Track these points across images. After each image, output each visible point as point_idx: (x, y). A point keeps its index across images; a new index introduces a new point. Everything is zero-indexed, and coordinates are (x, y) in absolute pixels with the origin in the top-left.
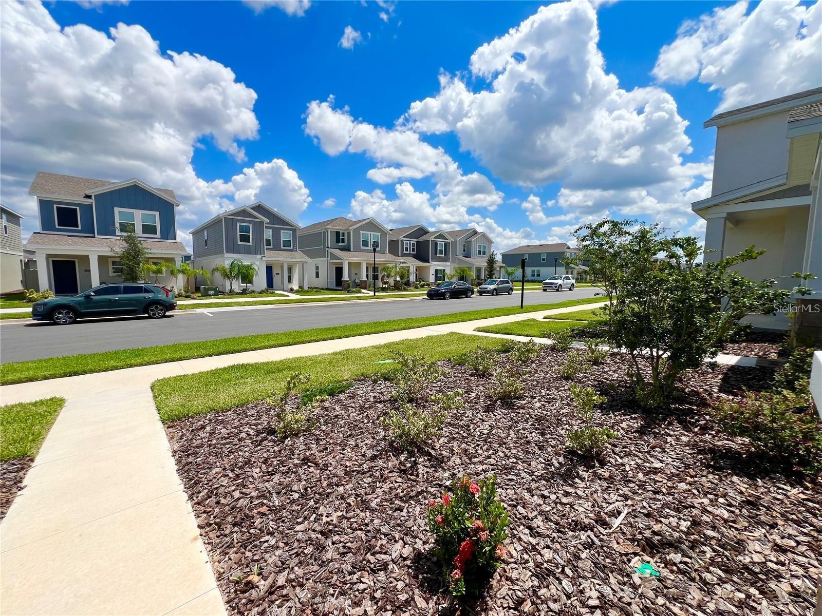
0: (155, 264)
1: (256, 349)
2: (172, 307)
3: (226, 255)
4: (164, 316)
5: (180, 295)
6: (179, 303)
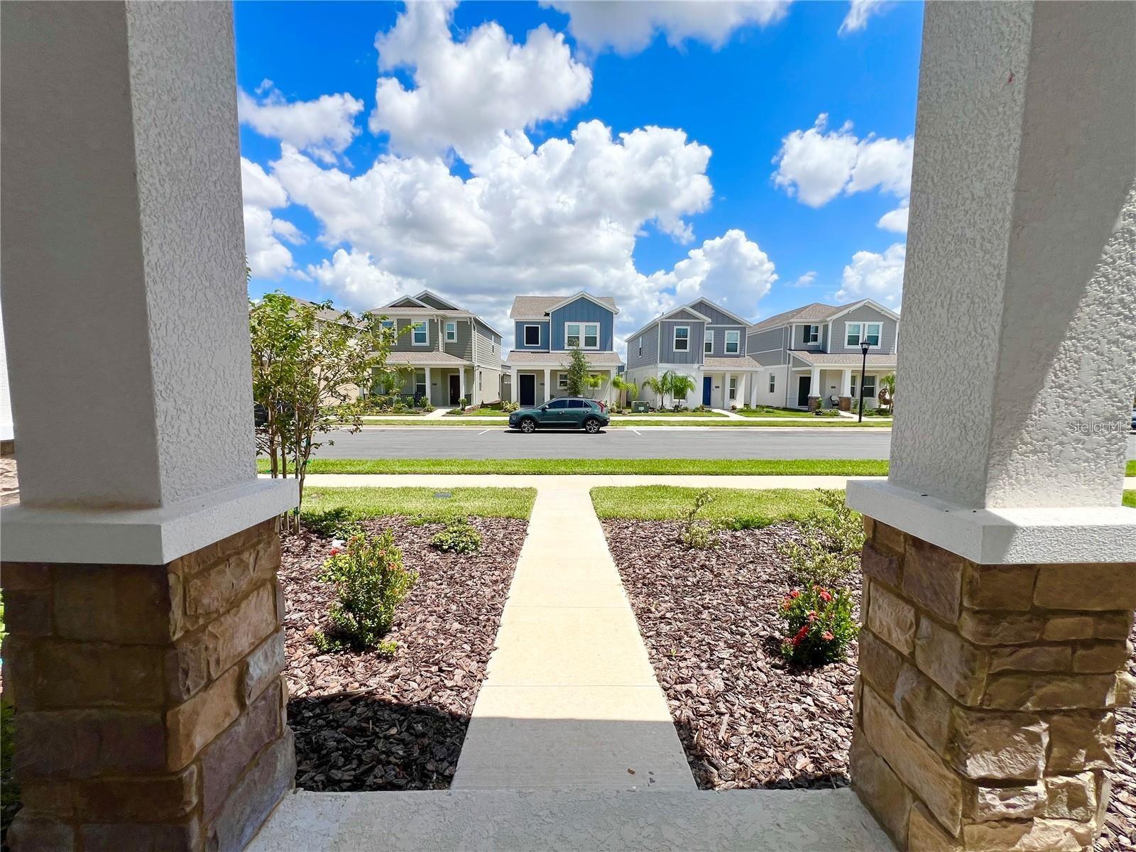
0: (593, 376)
1: (679, 474)
2: (605, 422)
3: (660, 365)
4: (598, 432)
5: (612, 411)
6: (611, 418)
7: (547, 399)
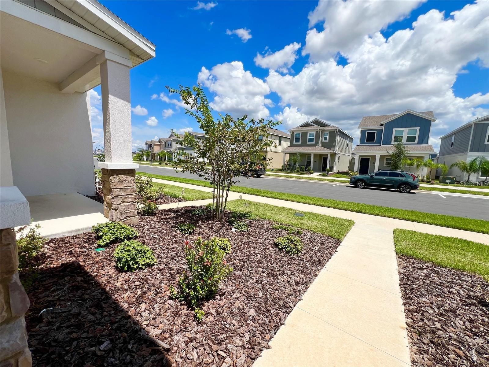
0: (410, 159)
2: (416, 187)
3: (470, 153)
4: (409, 192)
5: (422, 181)
6: (421, 185)
7: (376, 169)
